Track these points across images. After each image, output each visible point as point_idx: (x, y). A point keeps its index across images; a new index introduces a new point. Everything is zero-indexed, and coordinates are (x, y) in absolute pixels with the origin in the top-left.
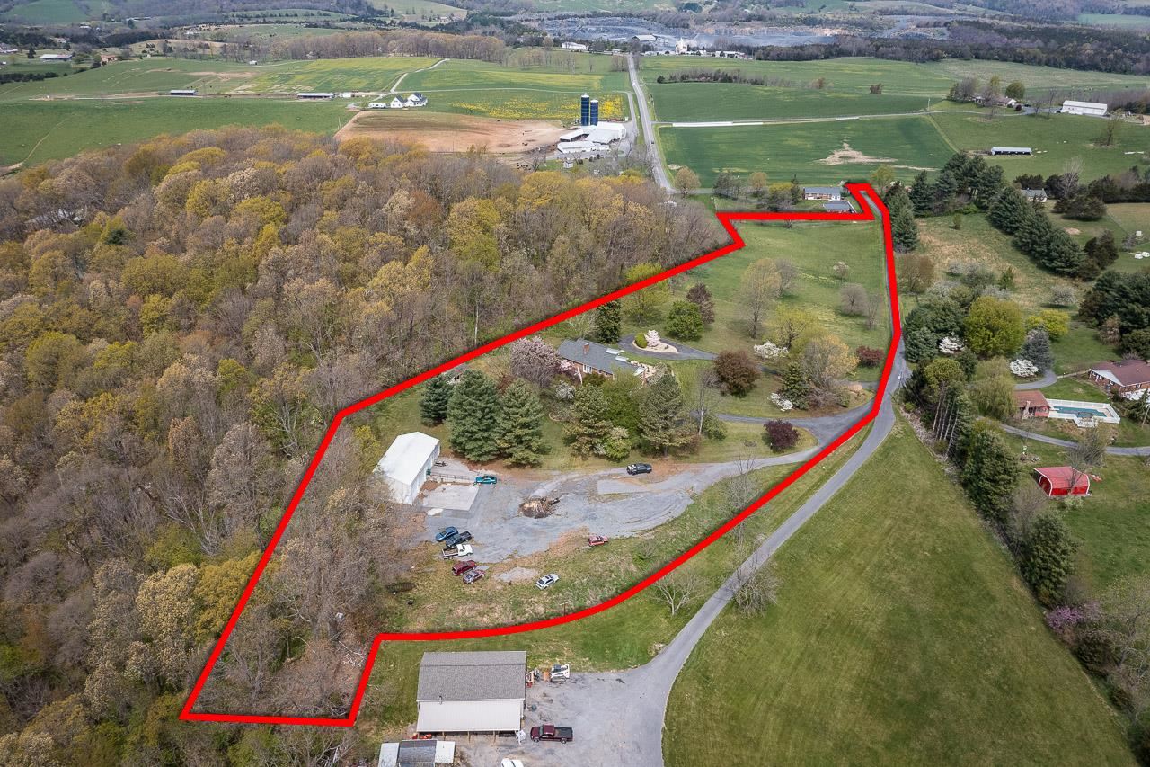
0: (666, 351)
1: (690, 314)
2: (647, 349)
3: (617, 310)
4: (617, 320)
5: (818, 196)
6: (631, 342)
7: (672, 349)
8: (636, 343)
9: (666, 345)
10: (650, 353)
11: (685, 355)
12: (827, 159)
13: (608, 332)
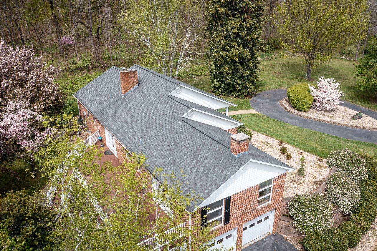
0: (355, 123)
2: (313, 115)
6: (280, 100)
7: (370, 123)
8: (289, 101)
9: (354, 112)
10: (318, 123)
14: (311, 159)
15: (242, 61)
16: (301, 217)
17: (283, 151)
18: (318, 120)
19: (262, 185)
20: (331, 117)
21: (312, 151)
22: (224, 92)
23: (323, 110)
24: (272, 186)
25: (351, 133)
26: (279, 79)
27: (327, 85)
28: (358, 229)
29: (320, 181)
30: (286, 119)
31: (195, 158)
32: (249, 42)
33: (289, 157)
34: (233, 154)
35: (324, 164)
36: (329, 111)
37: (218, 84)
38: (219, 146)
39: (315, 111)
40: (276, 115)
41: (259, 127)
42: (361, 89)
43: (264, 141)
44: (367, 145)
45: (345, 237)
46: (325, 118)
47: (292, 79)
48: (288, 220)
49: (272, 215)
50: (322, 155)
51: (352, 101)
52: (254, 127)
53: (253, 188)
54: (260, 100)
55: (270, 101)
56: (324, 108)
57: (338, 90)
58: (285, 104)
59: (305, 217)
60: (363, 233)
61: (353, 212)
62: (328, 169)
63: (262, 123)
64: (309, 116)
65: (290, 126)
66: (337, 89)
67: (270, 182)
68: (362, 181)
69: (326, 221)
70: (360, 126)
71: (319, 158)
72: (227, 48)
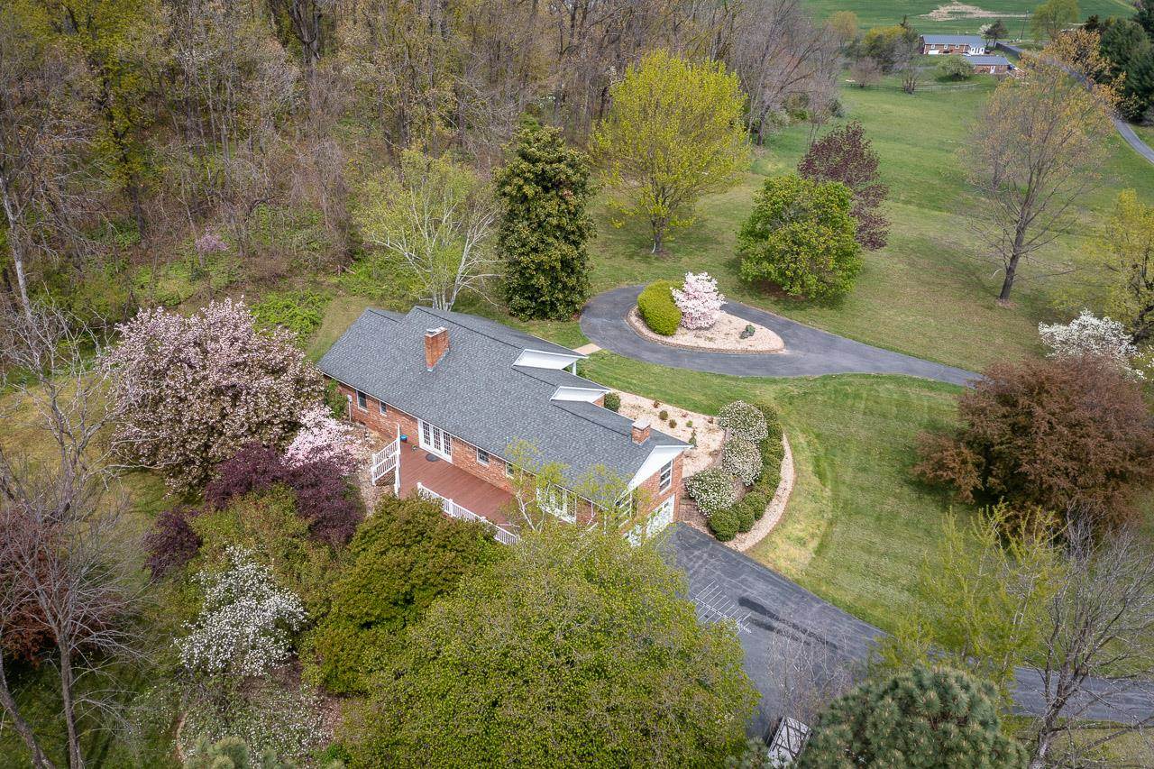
0: (745, 344)
1: (823, 220)
2: (683, 339)
3: (573, 200)
4: (575, 236)
5: (946, 48)
6: (626, 315)
7: (767, 340)
8: (642, 316)
9: (742, 323)
10: (695, 353)
11: (815, 361)
12: (930, 15)
13: (541, 281)
14: (699, 420)
15: (566, 264)
16: (704, 496)
17: (663, 416)
18: (693, 348)
19: (663, 469)
20: (711, 339)
21: (696, 408)
22: (534, 313)
23: (697, 329)
24: (671, 468)
25: (742, 365)
26: (607, 263)
27: (700, 287)
28: (762, 498)
29: (716, 451)
30: (646, 355)
31: (592, 451)
32: (573, 232)
33: (673, 425)
34: (637, 442)
35: (715, 426)
36: (707, 329)
37: (525, 303)
38: (616, 435)
39: (685, 330)
40: (630, 349)
41: (616, 379)
42: (750, 279)
43: (633, 403)
44: (765, 381)
45: (750, 509)
46: (703, 343)
47: (631, 257)
48: (689, 503)
49: (671, 500)
50: (709, 410)
51: (736, 296)
52: (610, 380)
53: (655, 475)
54: (594, 321)
55: (611, 319)
56: (699, 325)
57: (716, 293)
58: (637, 324)
59: (708, 495)
60: (768, 502)
61: (755, 481)
62: (722, 433)
63: (617, 371)
64: (679, 342)
65: (657, 369)
66: (715, 291)
67: (668, 465)
68: (762, 442)
69: (730, 496)
70: (752, 349)
71: (707, 417)
72: (541, 246)
